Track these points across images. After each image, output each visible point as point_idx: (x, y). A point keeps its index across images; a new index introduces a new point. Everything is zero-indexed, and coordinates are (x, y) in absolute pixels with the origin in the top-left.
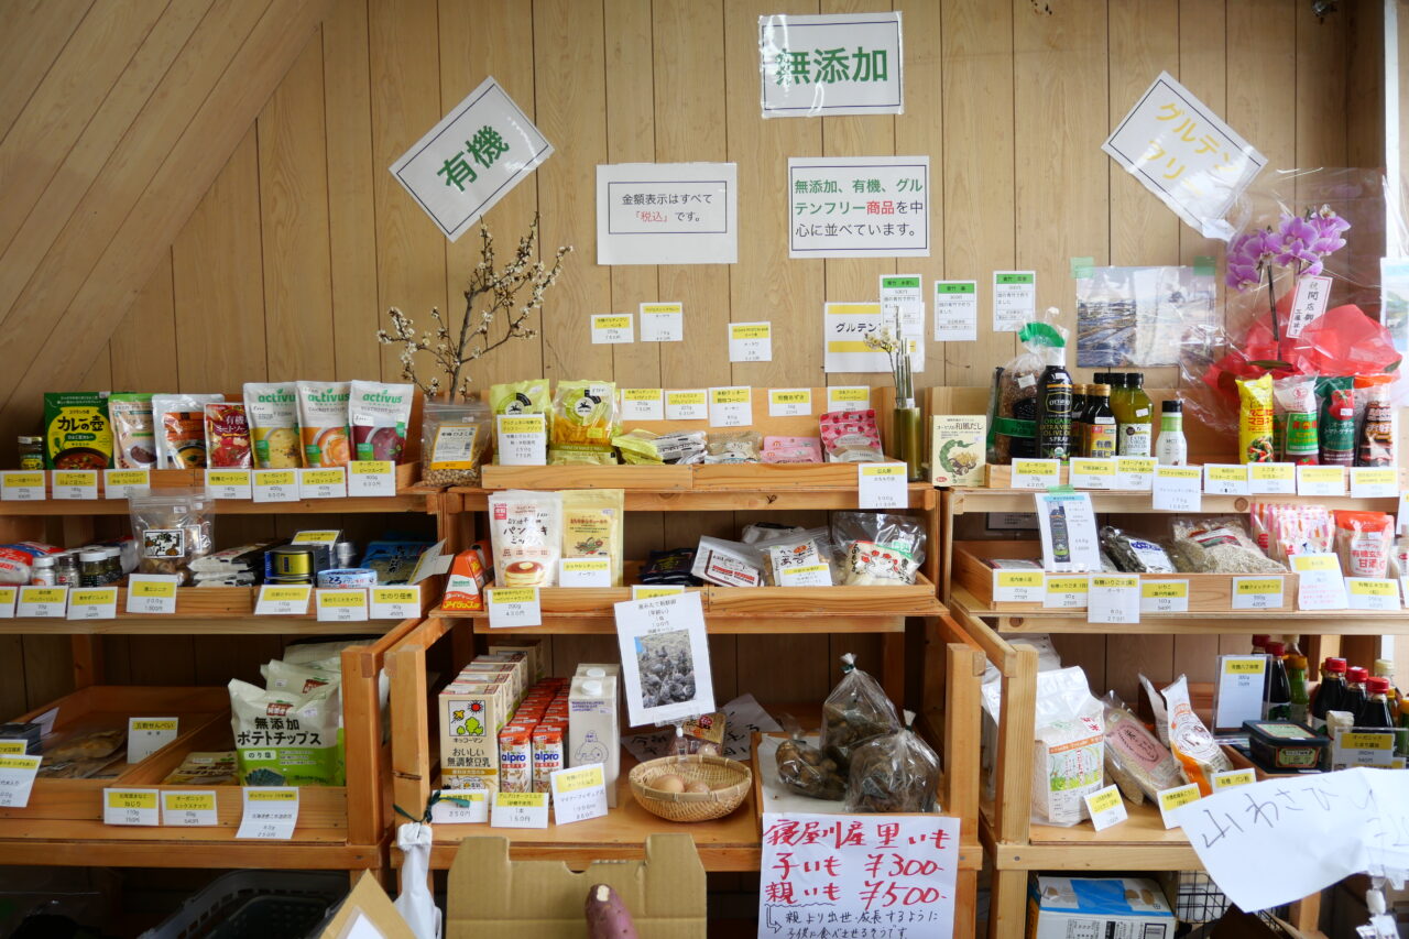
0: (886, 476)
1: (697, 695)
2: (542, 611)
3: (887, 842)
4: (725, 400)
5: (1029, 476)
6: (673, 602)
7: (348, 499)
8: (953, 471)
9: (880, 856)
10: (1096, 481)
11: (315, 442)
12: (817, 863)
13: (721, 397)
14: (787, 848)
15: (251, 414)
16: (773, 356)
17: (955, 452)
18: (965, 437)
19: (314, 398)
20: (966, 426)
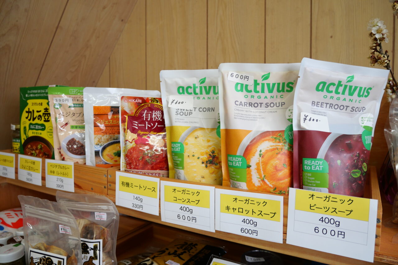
11: (240, 151)
15: (169, 108)
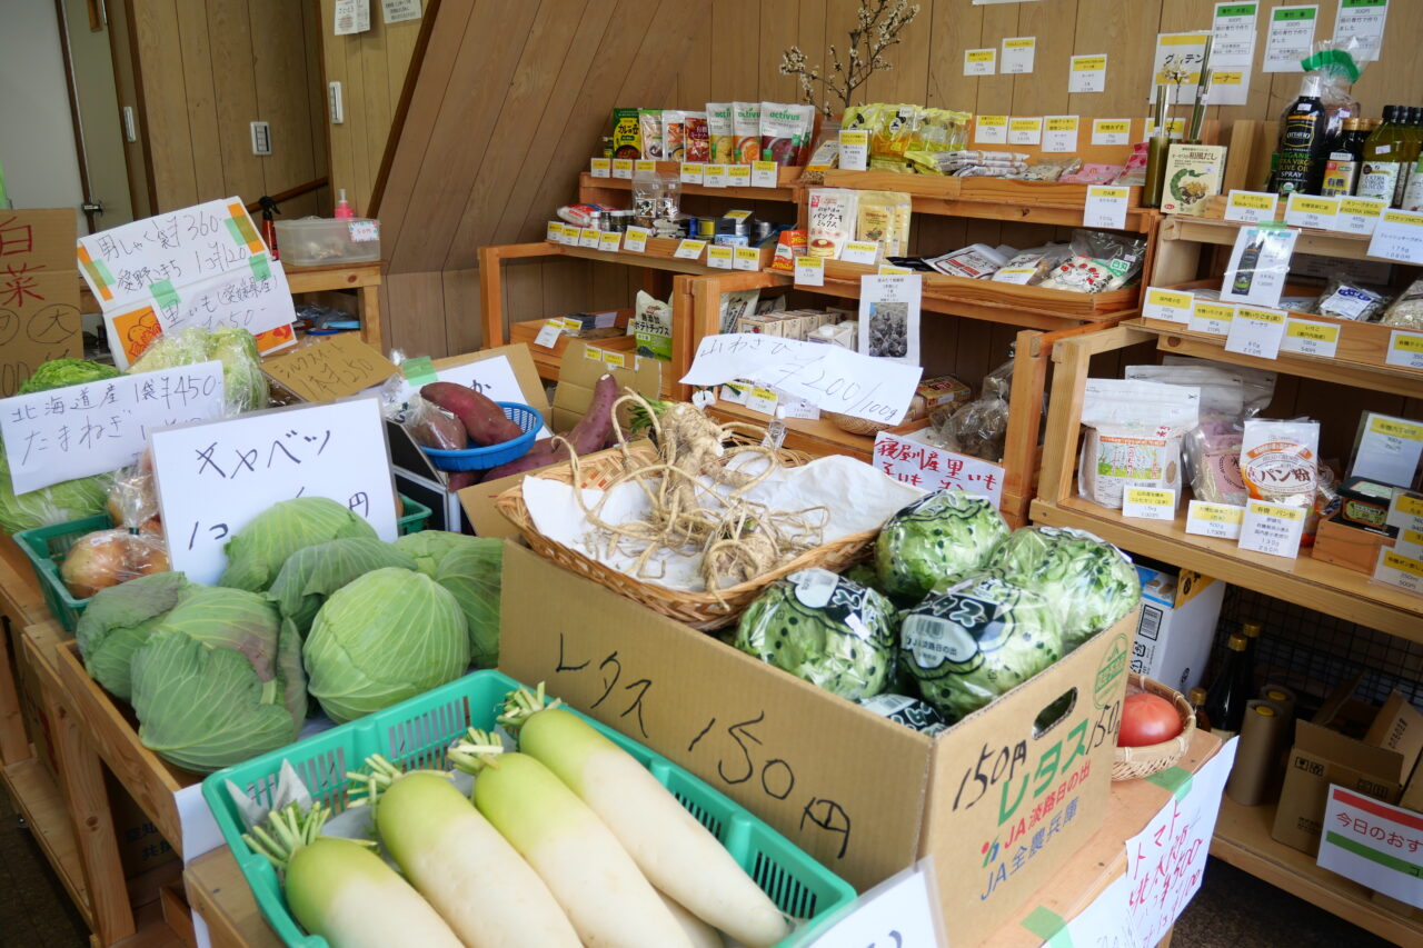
0: (1110, 198)
1: (908, 354)
2: (825, 276)
3: (953, 473)
4: (1056, 128)
5: (1244, 209)
6: (902, 280)
7: (751, 188)
8: (1182, 199)
9: (949, 484)
10: (1312, 220)
11: (738, 146)
12: (907, 476)
13: (1054, 125)
14: (889, 460)
15: (710, 125)
16: (1106, 88)
17: (1186, 181)
18: (1197, 167)
19: (741, 115)
20: (1200, 156)
